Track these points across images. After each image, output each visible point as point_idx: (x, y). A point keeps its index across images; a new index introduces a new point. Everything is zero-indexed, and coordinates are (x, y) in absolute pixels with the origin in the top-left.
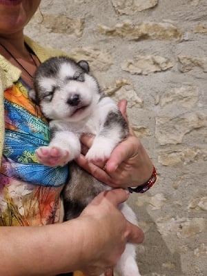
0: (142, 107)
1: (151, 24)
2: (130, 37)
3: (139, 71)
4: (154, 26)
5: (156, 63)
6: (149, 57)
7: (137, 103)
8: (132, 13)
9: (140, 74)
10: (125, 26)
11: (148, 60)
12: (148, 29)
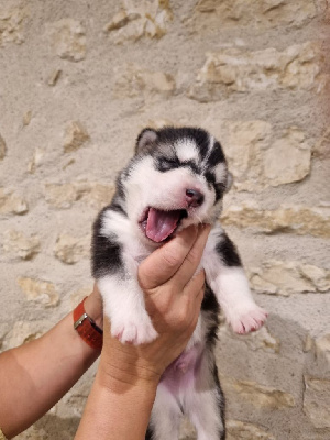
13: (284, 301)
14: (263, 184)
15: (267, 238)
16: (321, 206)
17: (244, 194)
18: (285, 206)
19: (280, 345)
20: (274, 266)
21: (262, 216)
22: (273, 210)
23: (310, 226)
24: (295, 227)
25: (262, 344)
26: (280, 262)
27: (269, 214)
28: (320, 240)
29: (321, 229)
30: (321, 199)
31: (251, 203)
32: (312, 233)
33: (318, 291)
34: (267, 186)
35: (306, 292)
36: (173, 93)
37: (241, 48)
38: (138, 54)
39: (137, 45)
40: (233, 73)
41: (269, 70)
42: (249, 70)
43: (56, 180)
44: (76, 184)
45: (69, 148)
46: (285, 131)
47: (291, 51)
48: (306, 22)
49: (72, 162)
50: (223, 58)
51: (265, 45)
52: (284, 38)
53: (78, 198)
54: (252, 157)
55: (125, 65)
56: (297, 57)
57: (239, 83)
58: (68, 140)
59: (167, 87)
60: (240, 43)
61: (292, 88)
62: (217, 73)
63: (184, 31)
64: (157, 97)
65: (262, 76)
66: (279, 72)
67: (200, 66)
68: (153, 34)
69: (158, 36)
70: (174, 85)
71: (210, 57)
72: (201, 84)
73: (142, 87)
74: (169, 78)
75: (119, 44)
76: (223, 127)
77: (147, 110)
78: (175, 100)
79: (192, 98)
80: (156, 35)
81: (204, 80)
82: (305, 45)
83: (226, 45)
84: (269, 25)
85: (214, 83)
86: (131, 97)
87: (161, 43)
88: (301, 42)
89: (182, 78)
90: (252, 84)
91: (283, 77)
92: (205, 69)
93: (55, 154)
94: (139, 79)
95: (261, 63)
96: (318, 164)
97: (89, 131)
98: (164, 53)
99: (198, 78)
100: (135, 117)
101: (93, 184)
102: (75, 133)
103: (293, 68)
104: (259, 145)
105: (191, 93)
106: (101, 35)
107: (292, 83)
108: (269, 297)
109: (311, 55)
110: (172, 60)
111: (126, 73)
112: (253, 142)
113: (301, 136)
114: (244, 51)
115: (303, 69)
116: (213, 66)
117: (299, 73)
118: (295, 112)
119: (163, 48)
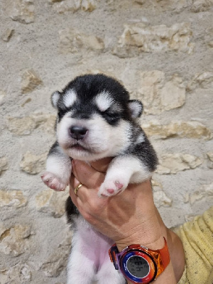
13: (174, 176)
14: (161, 109)
15: (163, 141)
16: (192, 121)
17: (150, 117)
18: (173, 122)
19: (172, 202)
20: (167, 158)
21: (161, 129)
22: (167, 125)
23: (187, 132)
24: (179, 133)
25: (163, 203)
26: (170, 155)
27: (165, 127)
28: (192, 140)
29: (192, 133)
30: (192, 116)
31: (155, 122)
32: (187, 136)
33: (191, 168)
34: (163, 110)
35: (185, 170)
36: (103, 51)
37: (145, 23)
38: (76, 22)
39: (75, 15)
40: (142, 40)
41: (163, 39)
42: (152, 38)
43: (17, 114)
44: (34, 117)
45: (25, 90)
46: (171, 77)
47: (175, 27)
48: (182, 10)
49: (29, 100)
50: (135, 29)
51: (160, 23)
52: (170, 19)
53: (37, 127)
54: (155, 93)
55: (68, 30)
56: (178, 32)
57: (146, 46)
58: (25, 84)
59: (98, 46)
60: (145, 20)
61: (176, 50)
62: (132, 39)
63: (108, 8)
64: (92, 53)
65: (159, 42)
66: (169, 40)
67: (120, 34)
68: (87, 8)
69: (90, 10)
70: (104, 46)
71: (127, 28)
72: (122, 46)
73: (81, 46)
74: (100, 41)
75: (60, 13)
76: (136, 74)
77: (85, 63)
78: (104, 56)
79: (115, 54)
80: (89, 9)
81: (124, 43)
82: (182, 24)
83: (135, 20)
84: (161, 9)
85: (131, 45)
86: (72, 53)
87: (92, 15)
88: (180, 22)
89: (108, 41)
90: (153, 47)
91: (171, 43)
92: (123, 36)
93: (15, 95)
94: (78, 40)
95: (159, 34)
96: (189, 96)
97: (41, 77)
98: (95, 22)
99: (120, 42)
100: (75, 67)
101: (48, 116)
102: (31, 79)
103: (176, 39)
104: (158, 86)
105: (115, 51)
106: (46, 5)
107: (176, 48)
108: (166, 176)
109: (185, 31)
110: (101, 28)
111: (68, 35)
112: (155, 84)
113: (180, 80)
114: (148, 25)
115: (181, 39)
116: (129, 34)
117: (179, 41)
118: (177, 65)
119: (94, 19)
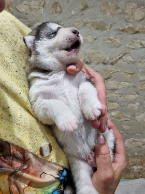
0: (133, 64)
1: (141, 26)
2: (131, 32)
3: (134, 47)
4: (142, 27)
5: (141, 44)
6: (138, 41)
7: (131, 62)
8: (133, 21)
9: (134, 49)
10: (130, 27)
11: (138, 43)
12: (140, 28)
